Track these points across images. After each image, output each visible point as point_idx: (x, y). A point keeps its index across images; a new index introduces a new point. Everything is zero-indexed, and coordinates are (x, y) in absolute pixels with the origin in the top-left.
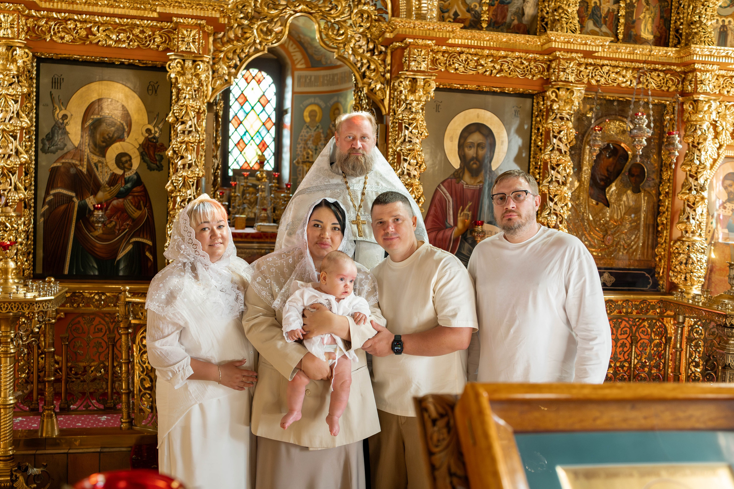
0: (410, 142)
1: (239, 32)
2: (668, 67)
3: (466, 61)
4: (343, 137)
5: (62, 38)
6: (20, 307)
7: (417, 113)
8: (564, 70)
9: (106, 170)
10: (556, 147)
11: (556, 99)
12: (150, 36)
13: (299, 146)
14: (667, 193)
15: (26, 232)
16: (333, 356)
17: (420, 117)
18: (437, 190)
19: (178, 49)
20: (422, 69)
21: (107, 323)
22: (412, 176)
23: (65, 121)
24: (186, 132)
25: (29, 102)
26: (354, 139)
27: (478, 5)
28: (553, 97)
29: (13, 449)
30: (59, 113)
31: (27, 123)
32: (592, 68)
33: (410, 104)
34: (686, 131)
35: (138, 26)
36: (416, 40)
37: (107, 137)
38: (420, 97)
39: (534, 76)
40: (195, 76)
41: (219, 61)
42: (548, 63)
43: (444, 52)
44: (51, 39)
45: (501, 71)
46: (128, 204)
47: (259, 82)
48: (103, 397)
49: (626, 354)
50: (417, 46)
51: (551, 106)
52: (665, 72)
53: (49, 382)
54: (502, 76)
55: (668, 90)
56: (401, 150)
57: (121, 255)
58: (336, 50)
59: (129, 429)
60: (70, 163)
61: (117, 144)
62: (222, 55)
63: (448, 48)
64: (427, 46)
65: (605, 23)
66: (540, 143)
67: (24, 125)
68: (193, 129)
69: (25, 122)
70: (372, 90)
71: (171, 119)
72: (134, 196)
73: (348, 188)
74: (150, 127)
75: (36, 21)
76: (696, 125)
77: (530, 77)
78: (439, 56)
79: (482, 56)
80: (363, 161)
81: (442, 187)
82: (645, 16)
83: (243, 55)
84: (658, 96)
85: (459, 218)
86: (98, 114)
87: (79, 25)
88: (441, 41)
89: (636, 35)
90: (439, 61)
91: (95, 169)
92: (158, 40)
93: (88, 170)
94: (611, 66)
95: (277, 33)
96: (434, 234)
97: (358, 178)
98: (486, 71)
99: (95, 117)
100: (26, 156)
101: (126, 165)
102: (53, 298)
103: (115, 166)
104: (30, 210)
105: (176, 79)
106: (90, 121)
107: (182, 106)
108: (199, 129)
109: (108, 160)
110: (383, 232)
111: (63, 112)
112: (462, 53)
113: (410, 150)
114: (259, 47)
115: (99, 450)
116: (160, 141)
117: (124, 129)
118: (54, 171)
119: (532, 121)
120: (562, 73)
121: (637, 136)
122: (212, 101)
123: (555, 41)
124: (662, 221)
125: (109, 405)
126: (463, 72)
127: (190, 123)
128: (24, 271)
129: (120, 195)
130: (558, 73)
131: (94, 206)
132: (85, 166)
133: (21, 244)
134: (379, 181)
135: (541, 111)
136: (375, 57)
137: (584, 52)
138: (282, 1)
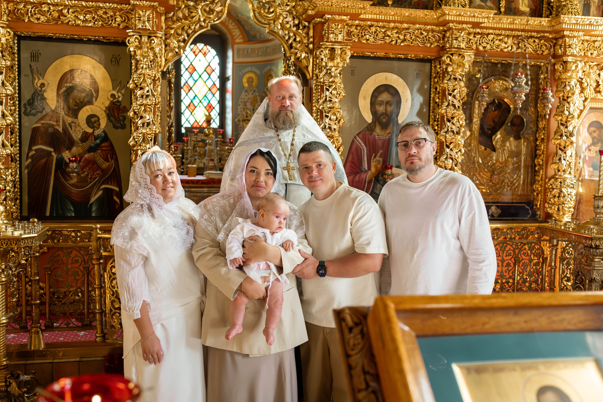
0: (330, 101)
1: (186, 12)
2: (542, 34)
3: (375, 32)
4: (275, 97)
5: (38, 19)
6: (9, 243)
7: (335, 77)
8: (456, 39)
9: (78, 129)
10: (451, 102)
11: (450, 63)
12: (111, 16)
13: (239, 107)
14: (543, 139)
15: (14, 181)
16: (268, 279)
17: (338, 80)
18: (353, 140)
19: (135, 27)
20: (339, 40)
21: (83, 256)
22: (333, 129)
23: (43, 89)
24: (144, 97)
25: (12, 73)
26: (284, 98)
28: (448, 61)
29: (7, 360)
30: (38, 82)
31: (11, 91)
32: (479, 36)
33: (330, 69)
34: (557, 87)
35: (102, 8)
36: (334, 16)
37: (79, 101)
38: (338, 63)
39: (432, 44)
40: (150, 49)
41: (170, 37)
42: (443, 33)
43: (357, 26)
44: (29, 20)
45: (404, 40)
46: (98, 156)
47: (205, 54)
48: (80, 316)
49: (511, 272)
50: (334, 21)
51: (446, 69)
52: (540, 38)
53: (35, 304)
54: (405, 45)
55: (542, 54)
56: (323, 108)
57: (93, 199)
58: (267, 26)
59: (102, 342)
60: (48, 124)
61: (87, 107)
62: (172, 32)
63: (360, 22)
64: (342, 21)
66: (437, 100)
67: (9, 92)
68: (150, 93)
69: (10, 90)
70: (298, 58)
71: (131, 86)
72: (102, 150)
73: (280, 140)
74: (115, 92)
75: (16, 5)
76: (565, 82)
77: (429, 45)
78: (353, 29)
79: (389, 29)
80: (291, 116)
81: (358, 138)
83: (190, 31)
84: (534, 58)
85: (372, 164)
86: (71, 83)
87: (52, 8)
88: (354, 17)
89: (515, 8)
90: (353, 33)
91: (69, 128)
92: (119, 19)
93: (63, 129)
94: (495, 34)
95: (218, 13)
96: (351, 177)
97: (287, 132)
98: (392, 41)
99: (68, 85)
100: (11, 118)
101: (95, 125)
102: (36, 235)
103: (86, 125)
104: (16, 163)
105: (135, 52)
106: (64, 89)
107: (140, 74)
108: (155, 94)
109: (80, 121)
110: (308, 176)
111: (41, 81)
112: (372, 26)
113: (330, 108)
114: (203, 24)
115: (78, 359)
116: (123, 104)
117: (92, 94)
118: (35, 131)
119: (431, 82)
120: (455, 41)
121: (518, 92)
122: (165, 70)
123: (449, 14)
124: (539, 162)
125: (85, 323)
126: (373, 42)
127: (147, 89)
128: (12, 214)
129: (91, 150)
130: (452, 41)
131: (69, 159)
132: (61, 126)
133: (9, 191)
134: (305, 133)
135: (438, 73)
136: (300, 31)
137: (472, 23)
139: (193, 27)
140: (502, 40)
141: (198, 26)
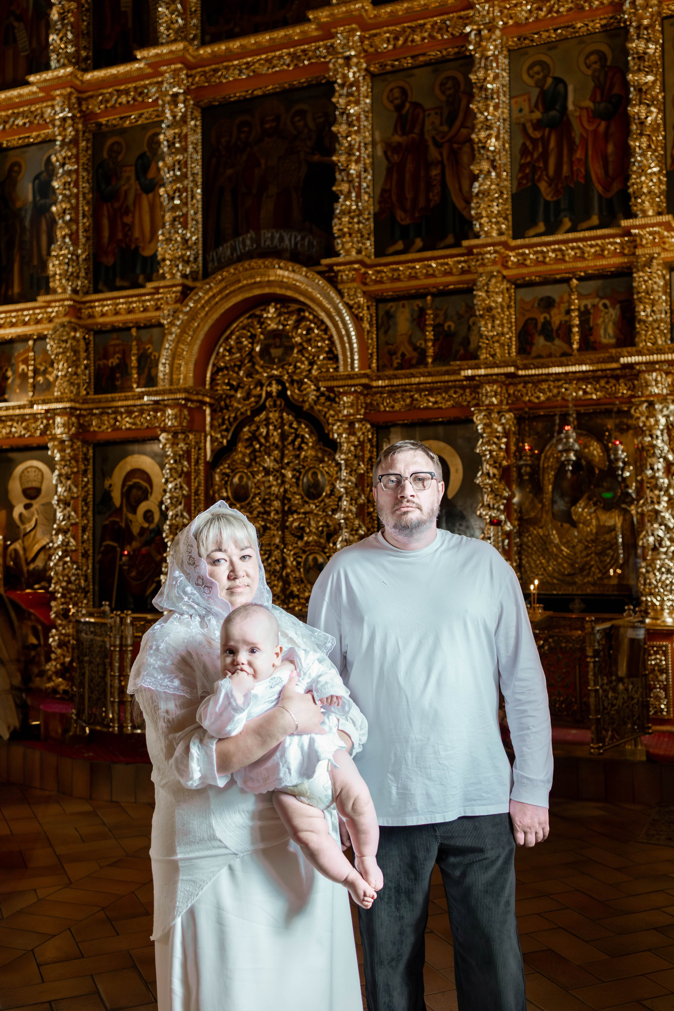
1: (228, 401)
9: (137, 524)
10: (485, 470)
11: (480, 423)
19: (167, 425)
20: (352, 413)
22: (347, 511)
23: (111, 489)
25: (85, 478)
27: (423, 342)
33: (342, 446)
36: (344, 388)
37: (137, 498)
40: (177, 444)
46: (152, 550)
50: (346, 393)
57: (148, 592)
60: (114, 521)
64: (354, 392)
67: (75, 495)
72: (155, 543)
76: (645, 431)
78: (377, 398)
79: (417, 391)
82: (604, 321)
86: (131, 481)
91: (130, 524)
93: (126, 525)
98: (421, 405)
99: (129, 483)
101: (149, 519)
103: (143, 521)
105: (164, 449)
106: (126, 487)
111: (109, 482)
114: (242, 411)
117: (148, 490)
120: (484, 397)
126: (400, 409)
129: (147, 543)
132: (124, 523)
137: (501, 374)
138: (260, 370)
139: (233, 415)
140: (561, 387)
141: (239, 413)
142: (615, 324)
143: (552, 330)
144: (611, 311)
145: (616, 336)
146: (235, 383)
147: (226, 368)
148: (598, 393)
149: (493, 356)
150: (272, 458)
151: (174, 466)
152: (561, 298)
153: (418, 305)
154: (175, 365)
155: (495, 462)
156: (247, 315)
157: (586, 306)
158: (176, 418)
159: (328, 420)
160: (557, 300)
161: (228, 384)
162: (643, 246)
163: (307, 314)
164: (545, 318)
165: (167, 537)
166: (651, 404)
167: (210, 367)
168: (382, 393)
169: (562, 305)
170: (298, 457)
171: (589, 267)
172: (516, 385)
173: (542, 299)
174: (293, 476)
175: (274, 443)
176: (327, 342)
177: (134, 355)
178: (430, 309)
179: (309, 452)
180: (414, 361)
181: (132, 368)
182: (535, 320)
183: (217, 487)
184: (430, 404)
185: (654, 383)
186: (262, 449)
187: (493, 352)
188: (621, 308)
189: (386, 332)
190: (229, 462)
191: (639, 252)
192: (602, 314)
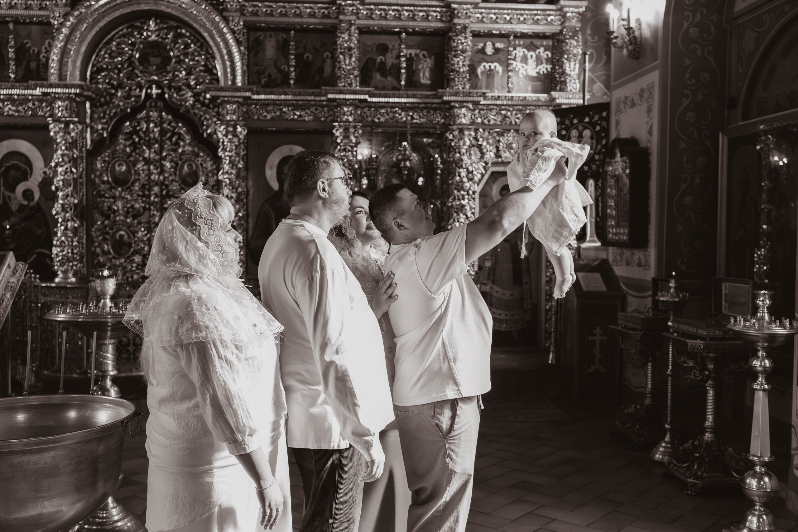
1: (108, 98)
2: (435, 105)
3: (272, 110)
8: (344, 114)
9: (16, 201)
12: (39, 107)
18: (261, 207)
19: (56, 115)
20: (234, 119)
24: (64, 173)
27: (286, 67)
28: (337, 134)
32: (373, 109)
33: (226, 145)
36: (228, 98)
37: (16, 179)
39: (326, 118)
40: (68, 133)
42: (337, 108)
45: (301, 116)
46: (32, 225)
50: (229, 103)
51: (337, 140)
52: (435, 109)
54: (302, 120)
55: (437, 123)
64: (237, 102)
65: (390, 74)
68: (69, 170)
71: (53, 164)
74: (47, 170)
76: (455, 149)
77: (324, 119)
78: (251, 108)
79: (285, 106)
81: (266, 205)
82: (423, 67)
83: (112, 115)
86: (10, 163)
89: (416, 81)
90: (253, 111)
91: (8, 201)
92: (45, 109)
93: (3, 202)
94: (389, 107)
95: (136, 98)
98: (289, 117)
99: (8, 164)
101: (30, 198)
103: (22, 199)
105: (55, 136)
106: (4, 168)
107: (59, 155)
112: (269, 104)
117: (27, 172)
122: (90, 149)
123: (330, 93)
126: (271, 119)
127: (66, 166)
129: (26, 219)
130: (340, 116)
132: (1, 200)
137: (356, 99)
138: (139, 74)
139: (114, 111)
140: (396, 112)
141: (119, 110)
142: (431, 70)
143: (386, 69)
144: (428, 60)
145: (431, 79)
146: (115, 83)
147: (107, 69)
148: (422, 120)
149: (350, 85)
150: (153, 150)
151: (66, 152)
152: (394, 46)
153: (282, 37)
154: (64, 63)
155: (350, 165)
156: (126, 25)
157: (411, 54)
158: (66, 110)
159: (203, 122)
160: (391, 47)
161: (108, 83)
162: (459, 17)
163: (183, 31)
164: (381, 59)
165: (57, 214)
166: (461, 131)
167: (90, 66)
168: (256, 105)
169: (394, 51)
170: (175, 150)
171: (418, 26)
172: (363, 108)
173: (379, 45)
174: (172, 167)
175: (154, 138)
176: (203, 57)
177: (11, 47)
178: (293, 41)
179: (187, 148)
180: (279, 81)
181: (9, 59)
182: (374, 60)
183: (98, 173)
184: (296, 117)
185: (462, 116)
186: (142, 141)
187: (349, 82)
188: (435, 58)
189: (255, 55)
190: (109, 151)
191: (456, 21)
192: (422, 61)
